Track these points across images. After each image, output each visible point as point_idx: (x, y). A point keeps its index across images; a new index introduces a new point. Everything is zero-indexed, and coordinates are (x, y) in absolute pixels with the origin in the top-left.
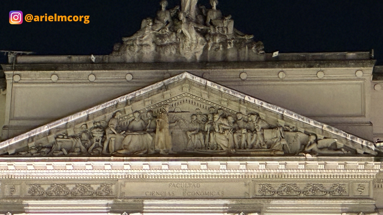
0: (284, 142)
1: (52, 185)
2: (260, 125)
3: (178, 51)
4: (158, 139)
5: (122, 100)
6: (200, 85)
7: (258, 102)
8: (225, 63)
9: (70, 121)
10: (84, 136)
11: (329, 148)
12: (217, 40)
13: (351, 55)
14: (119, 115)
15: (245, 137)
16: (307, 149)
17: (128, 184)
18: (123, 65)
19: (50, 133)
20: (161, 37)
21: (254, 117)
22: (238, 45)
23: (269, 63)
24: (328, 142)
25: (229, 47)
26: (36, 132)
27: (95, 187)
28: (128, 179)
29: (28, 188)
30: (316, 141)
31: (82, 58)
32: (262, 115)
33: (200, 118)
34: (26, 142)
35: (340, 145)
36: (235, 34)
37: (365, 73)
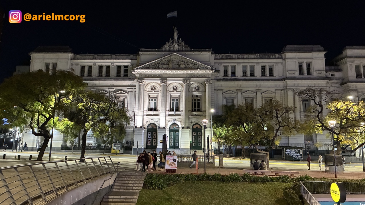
0: (194, 67)
1: (149, 75)
2: (189, 63)
3: (173, 48)
4: (170, 66)
5: (163, 58)
6: (178, 55)
7: (189, 59)
8: (183, 51)
9: (152, 62)
10: (155, 65)
12: (181, 46)
13: (207, 49)
14: (162, 61)
15: (186, 66)
16: (199, 68)
18: (163, 51)
19: (148, 64)
20: (170, 45)
21: (188, 62)
22: (185, 47)
23: (191, 51)
24: (203, 67)
25: (183, 48)
27: (157, 75)
28: (164, 74)
29: (144, 75)
30: (200, 67)
31: (154, 50)
32: (190, 61)
33: (178, 62)
34: (144, 66)
35: (205, 67)
36: (185, 45)
37: (210, 53)
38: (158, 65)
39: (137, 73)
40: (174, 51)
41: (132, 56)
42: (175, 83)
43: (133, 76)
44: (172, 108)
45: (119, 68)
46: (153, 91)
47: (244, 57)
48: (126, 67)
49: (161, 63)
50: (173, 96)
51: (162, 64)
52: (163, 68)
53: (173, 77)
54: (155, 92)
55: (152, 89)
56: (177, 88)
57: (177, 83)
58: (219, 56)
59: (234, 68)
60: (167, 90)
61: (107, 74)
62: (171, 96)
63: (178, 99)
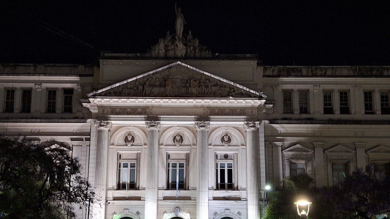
0: (220, 92)
1: (121, 109)
2: (210, 84)
3: (175, 52)
4: (167, 89)
5: (151, 73)
6: (185, 66)
7: (209, 74)
8: (195, 58)
9: (128, 81)
10: (135, 88)
11: (239, 94)
12: (192, 48)
13: (248, 55)
14: (149, 79)
15: (204, 89)
16: (230, 95)
17: (154, 109)
18: (151, 58)
19: (120, 86)
21: (208, 81)
22: (201, 51)
23: (214, 58)
24: (240, 92)
25: (197, 51)
26: (114, 86)
27: (139, 110)
28: (153, 107)
29: (110, 110)
30: (234, 91)
31: (133, 55)
32: (211, 80)
34: (109, 90)
35: (244, 93)
36: (199, 45)
37: (254, 63)
38: (141, 87)
39: (94, 106)
40: (177, 58)
41: (81, 68)
42: (178, 128)
43: (84, 111)
44: (170, 182)
45: (52, 93)
46: (129, 145)
47: (325, 73)
48: (68, 92)
49: (148, 83)
50: (172, 157)
51: (150, 85)
52: (153, 93)
53: (174, 114)
54: (133, 147)
55: (126, 140)
56: (181, 137)
57: (182, 128)
58: (273, 71)
59: (304, 94)
60: (161, 142)
61: (24, 106)
62: (169, 155)
63: (185, 163)
